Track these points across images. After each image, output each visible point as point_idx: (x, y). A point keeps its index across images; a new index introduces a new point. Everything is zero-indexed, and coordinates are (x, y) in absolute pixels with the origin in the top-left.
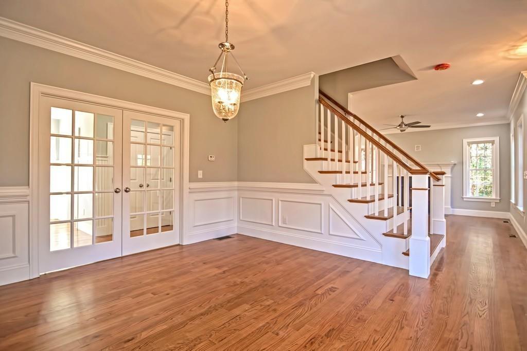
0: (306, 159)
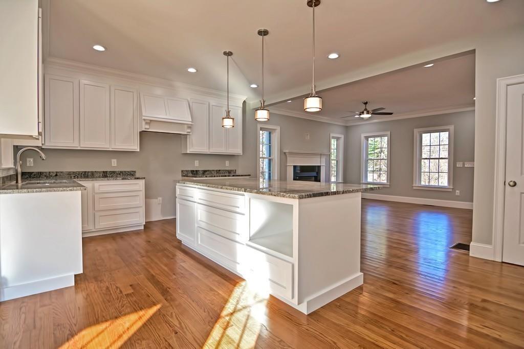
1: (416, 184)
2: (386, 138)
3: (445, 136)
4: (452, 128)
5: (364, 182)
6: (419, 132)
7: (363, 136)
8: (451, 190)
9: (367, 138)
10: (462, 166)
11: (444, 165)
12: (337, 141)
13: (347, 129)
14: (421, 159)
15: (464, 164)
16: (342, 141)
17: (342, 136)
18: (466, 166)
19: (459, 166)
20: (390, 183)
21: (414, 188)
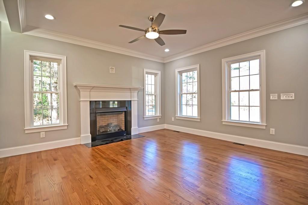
1: (225, 119)
2: (196, 72)
3: (255, 64)
4: (263, 53)
5: (178, 116)
6: (227, 62)
7: (177, 71)
8: (264, 128)
9: (181, 73)
10: (276, 99)
11: (256, 98)
12: (155, 77)
13: (164, 66)
14: (230, 91)
15: (279, 97)
16: (159, 77)
17: (159, 73)
18: (282, 98)
19: (274, 99)
20: (200, 117)
21: (223, 123)
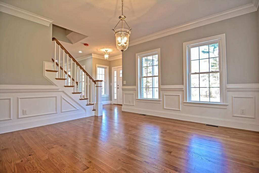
0: (46, 70)
